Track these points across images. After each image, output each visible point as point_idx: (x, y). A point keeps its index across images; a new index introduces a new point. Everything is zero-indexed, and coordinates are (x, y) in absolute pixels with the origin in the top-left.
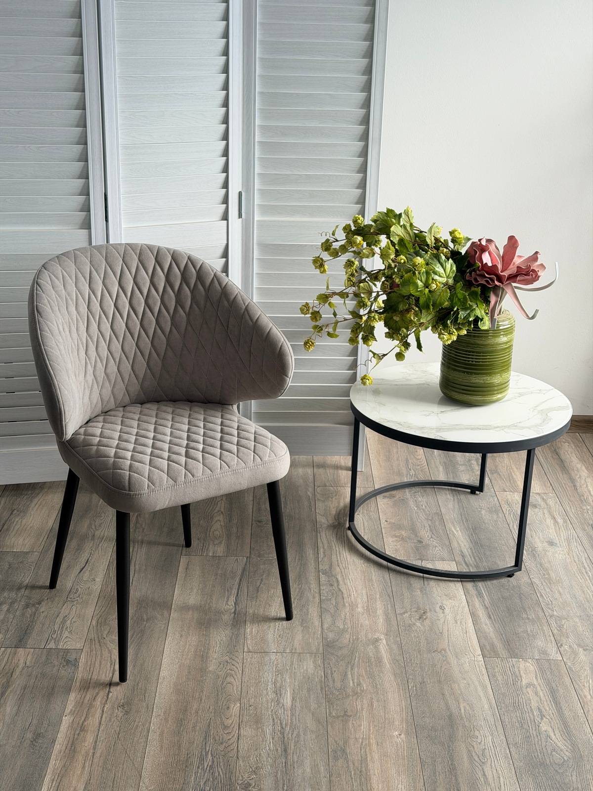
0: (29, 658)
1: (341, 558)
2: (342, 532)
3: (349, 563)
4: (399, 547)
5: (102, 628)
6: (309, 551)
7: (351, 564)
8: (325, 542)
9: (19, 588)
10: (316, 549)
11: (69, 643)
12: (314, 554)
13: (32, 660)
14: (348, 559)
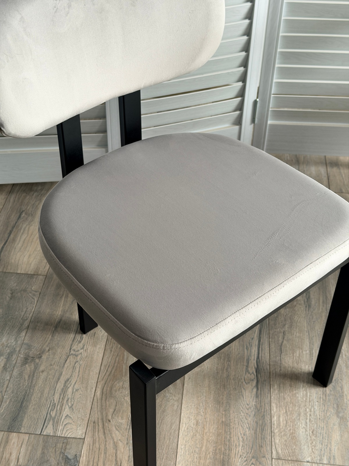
0: (23, 450)
5: (107, 403)
9: (20, 331)
11: (69, 426)
13: (26, 456)
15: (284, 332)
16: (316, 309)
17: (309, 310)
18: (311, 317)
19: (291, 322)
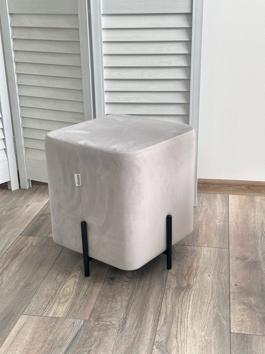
1: (182, 327)
2: (189, 295)
3: (188, 334)
4: (245, 317)
6: (149, 316)
7: (191, 335)
8: (169, 307)
10: (158, 314)
12: (155, 319)
14: (189, 329)
15: (89, 351)
16: (128, 332)
17: (121, 332)
18: (120, 339)
19: (99, 343)
